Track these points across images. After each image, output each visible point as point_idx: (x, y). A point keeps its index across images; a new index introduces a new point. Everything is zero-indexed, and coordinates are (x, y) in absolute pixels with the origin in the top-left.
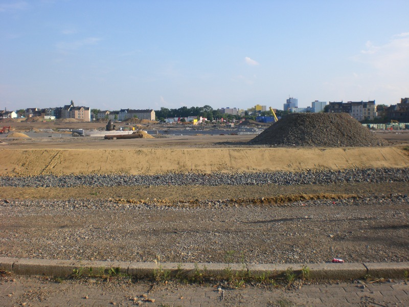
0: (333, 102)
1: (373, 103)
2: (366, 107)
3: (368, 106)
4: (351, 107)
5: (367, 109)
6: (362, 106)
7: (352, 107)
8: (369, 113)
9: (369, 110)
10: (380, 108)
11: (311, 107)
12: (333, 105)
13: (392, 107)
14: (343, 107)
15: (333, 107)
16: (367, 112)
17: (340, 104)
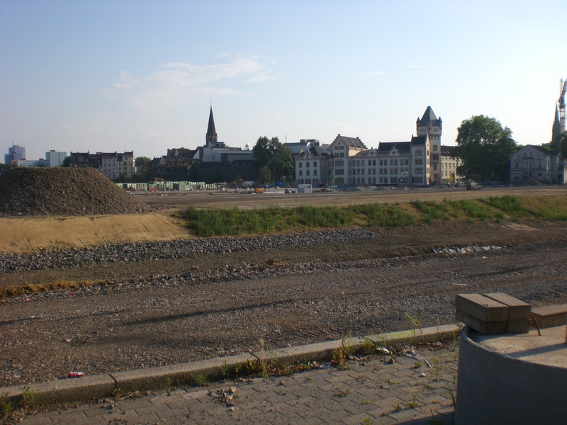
0: (75, 152)
1: (131, 154)
2: (121, 160)
3: (124, 159)
4: (101, 160)
5: (122, 163)
6: (116, 159)
7: (103, 160)
8: (125, 169)
9: (125, 164)
10: (141, 161)
11: (45, 159)
12: (76, 156)
13: (156, 160)
14: (90, 159)
15: (77, 160)
16: (122, 167)
17: (86, 155)
